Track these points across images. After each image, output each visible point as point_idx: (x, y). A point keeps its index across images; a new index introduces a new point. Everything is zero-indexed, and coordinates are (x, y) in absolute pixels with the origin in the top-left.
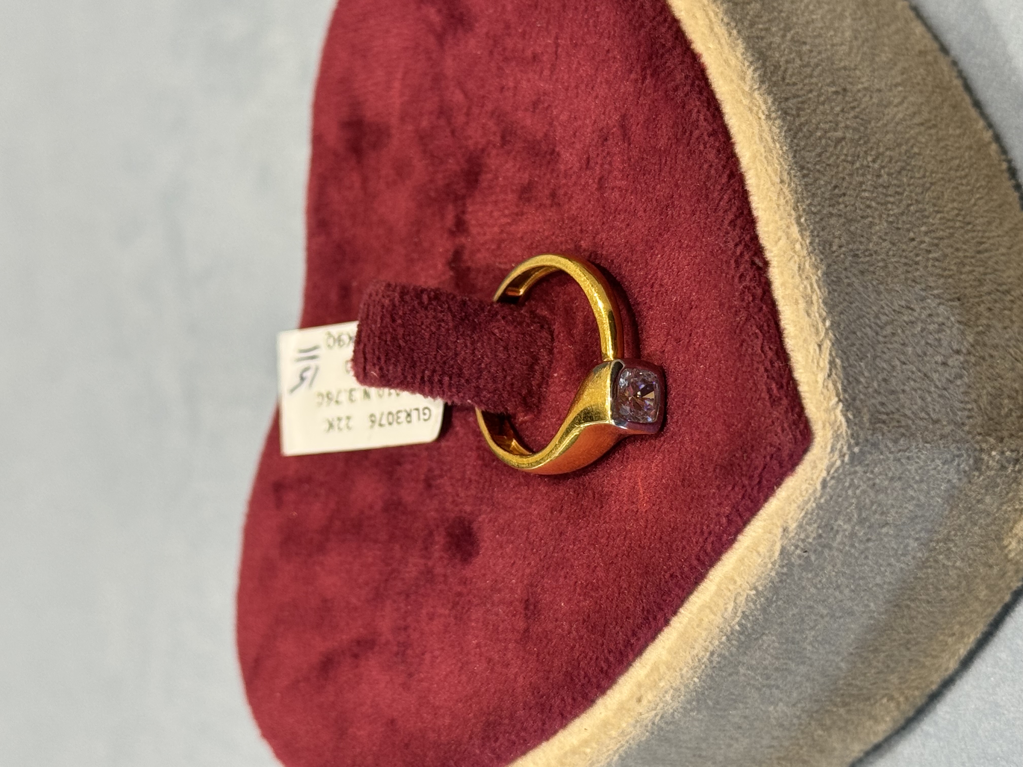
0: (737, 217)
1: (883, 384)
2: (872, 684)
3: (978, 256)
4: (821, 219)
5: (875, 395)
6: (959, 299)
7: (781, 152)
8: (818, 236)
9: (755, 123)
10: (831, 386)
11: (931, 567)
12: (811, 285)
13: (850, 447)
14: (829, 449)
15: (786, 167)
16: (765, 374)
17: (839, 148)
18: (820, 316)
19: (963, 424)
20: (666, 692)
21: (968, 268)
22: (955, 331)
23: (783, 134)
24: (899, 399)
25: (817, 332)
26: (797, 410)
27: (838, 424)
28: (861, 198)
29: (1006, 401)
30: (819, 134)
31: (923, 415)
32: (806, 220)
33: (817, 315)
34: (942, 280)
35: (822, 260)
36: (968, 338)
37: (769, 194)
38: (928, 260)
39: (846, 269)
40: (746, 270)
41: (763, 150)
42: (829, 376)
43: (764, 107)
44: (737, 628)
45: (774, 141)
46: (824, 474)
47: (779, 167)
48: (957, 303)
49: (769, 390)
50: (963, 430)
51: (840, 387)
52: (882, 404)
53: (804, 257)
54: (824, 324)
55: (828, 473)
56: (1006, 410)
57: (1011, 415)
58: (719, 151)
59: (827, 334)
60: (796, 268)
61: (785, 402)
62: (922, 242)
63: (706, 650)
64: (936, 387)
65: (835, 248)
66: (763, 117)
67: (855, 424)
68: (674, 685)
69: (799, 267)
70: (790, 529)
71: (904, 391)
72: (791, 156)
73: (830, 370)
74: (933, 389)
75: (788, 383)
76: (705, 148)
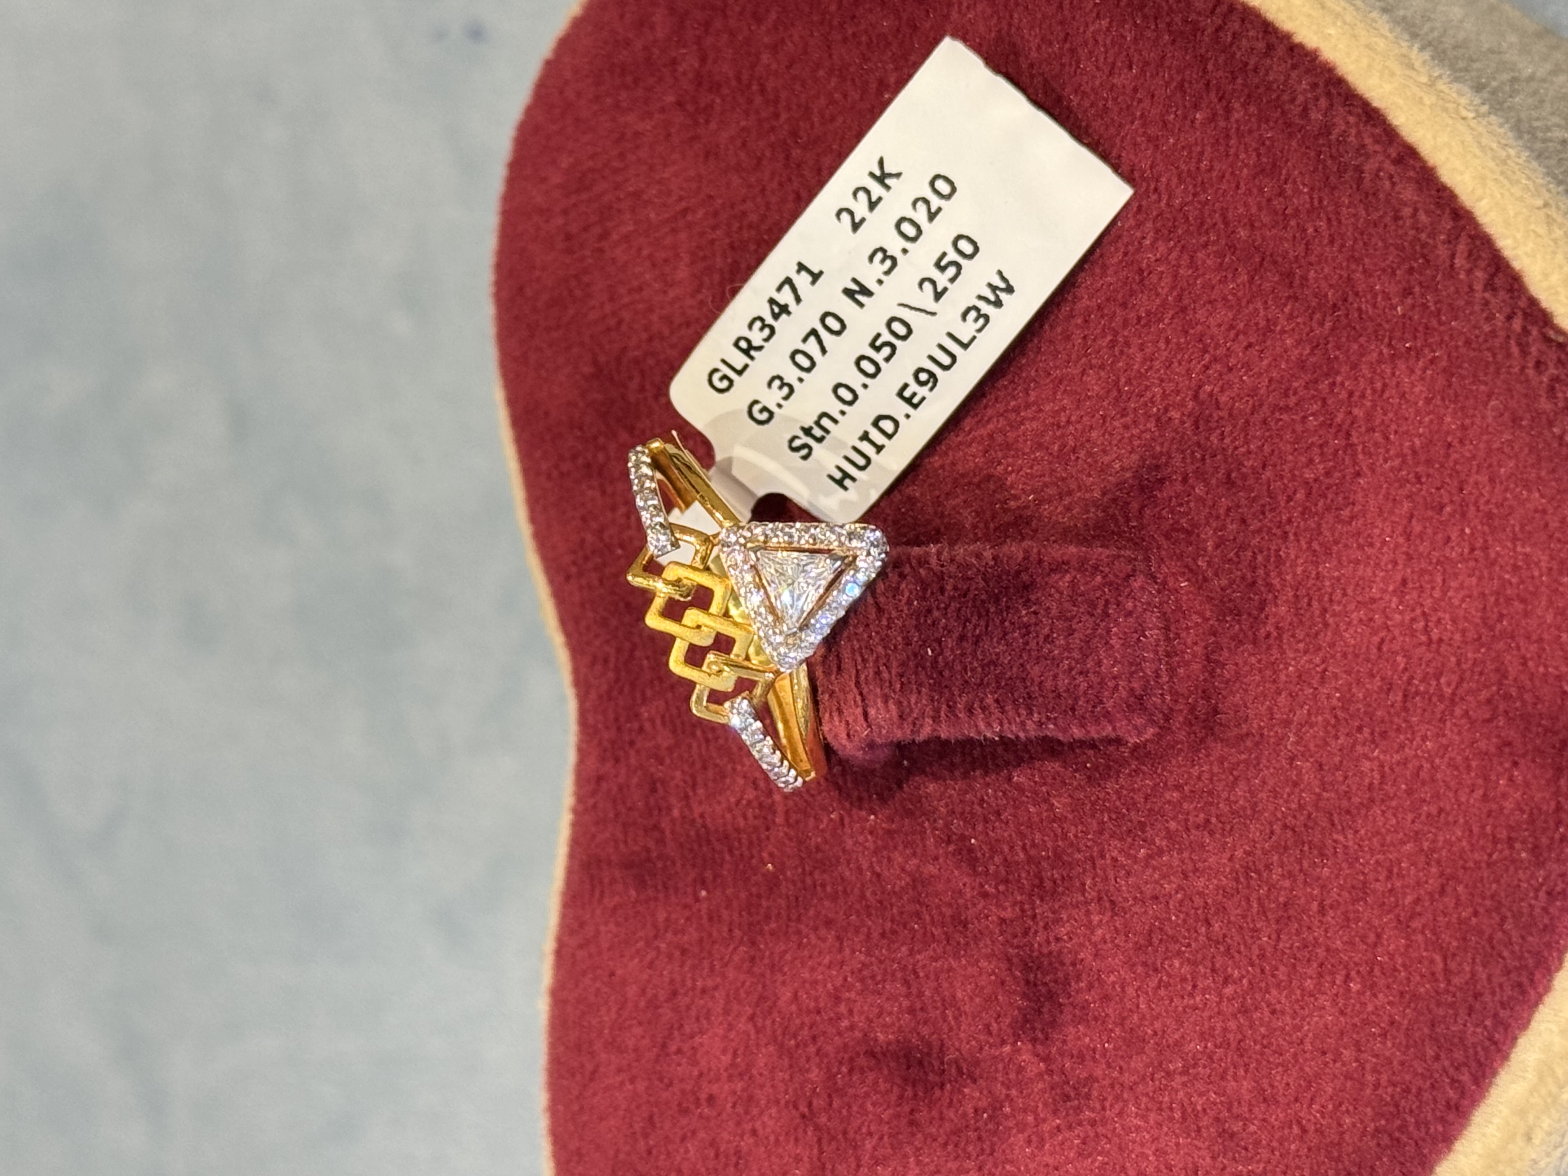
0: (1492, 276)
7: (1520, 161)
9: (1461, 126)
15: (1540, 181)
23: (1511, 134)
37: (1532, 227)
40: (1541, 353)
41: (1491, 164)
43: (1463, 101)
45: (1503, 147)
47: (1531, 184)
58: (1417, 182)
66: (1471, 115)
76: (1394, 184)
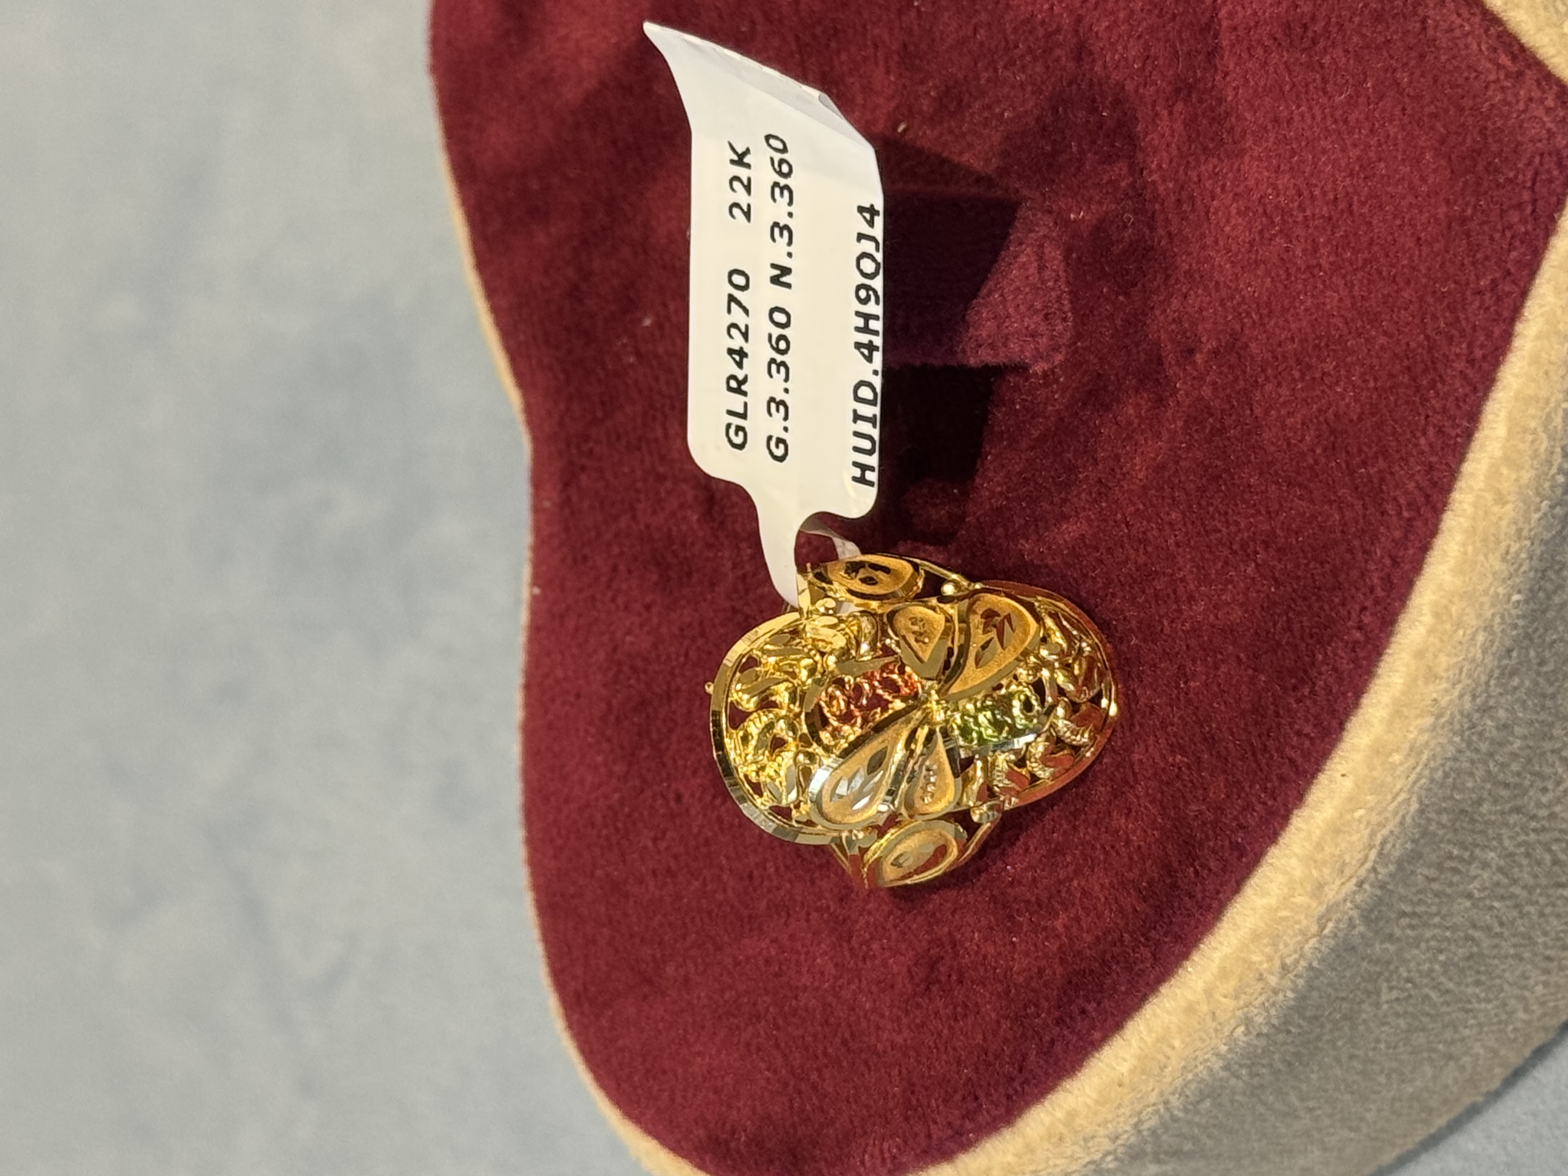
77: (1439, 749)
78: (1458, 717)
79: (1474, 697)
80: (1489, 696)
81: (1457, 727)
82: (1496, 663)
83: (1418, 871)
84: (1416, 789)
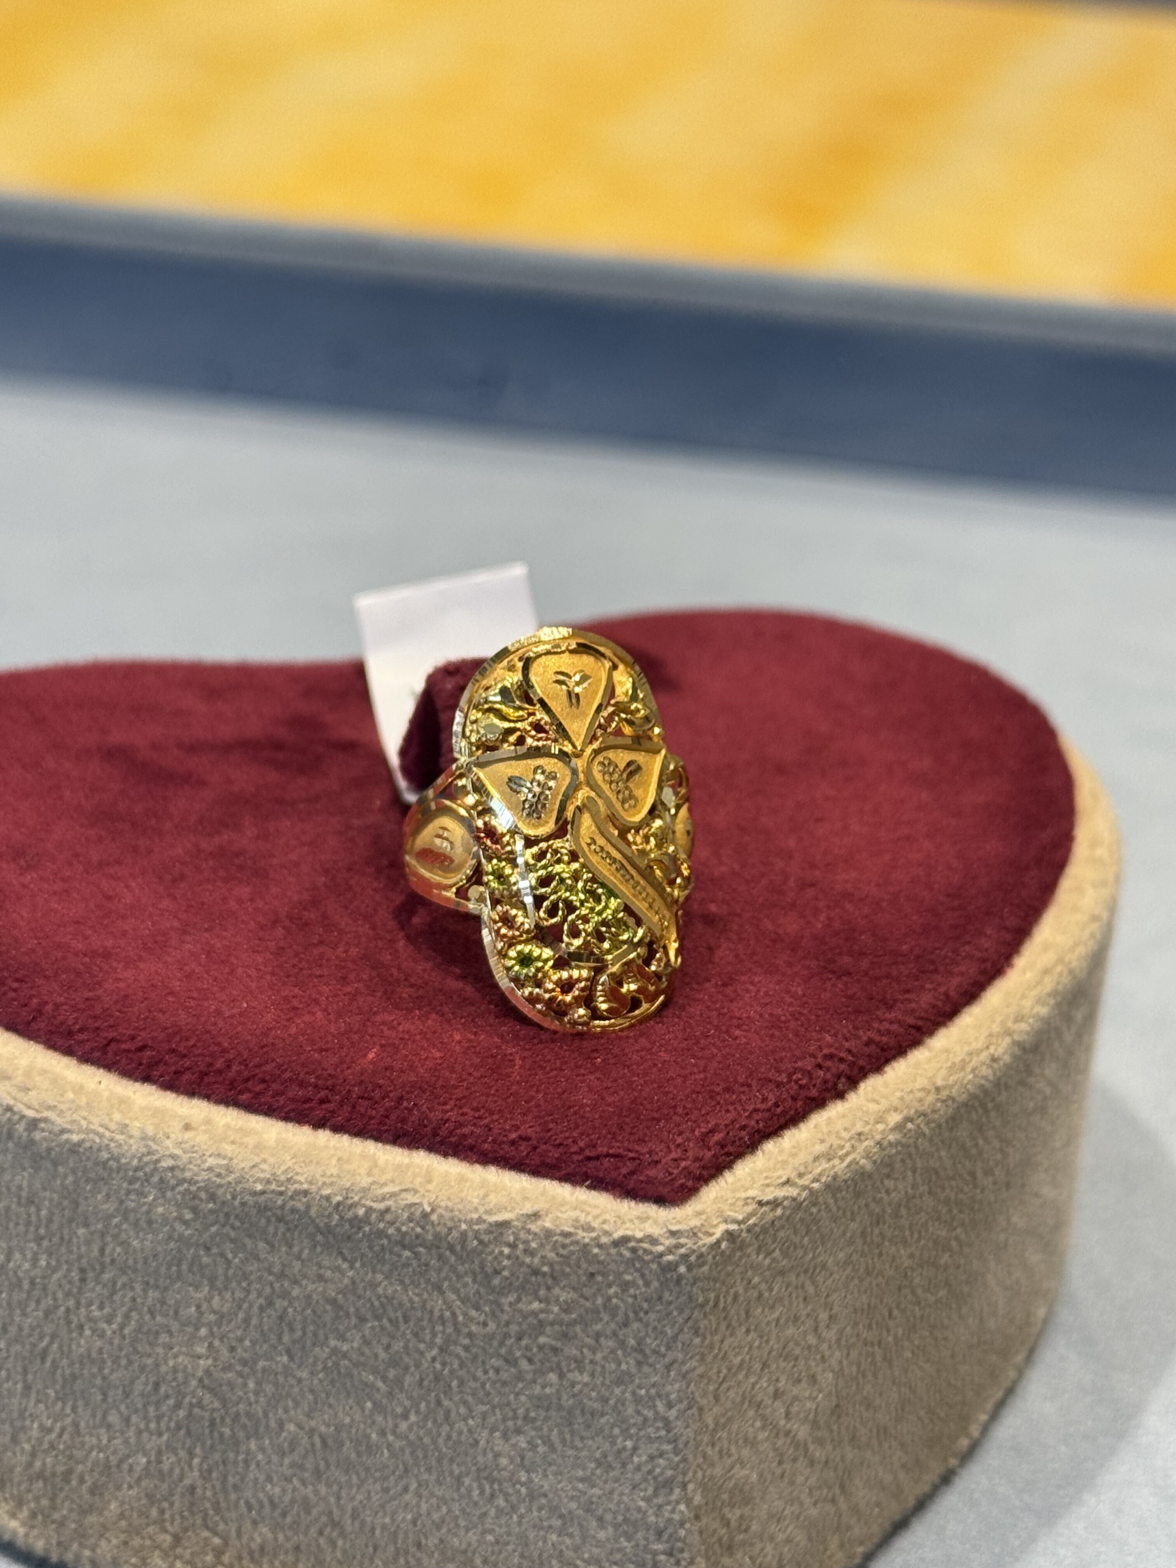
1: (756, 1294)
2: (248, 1504)
3: (875, 1431)
4: (910, 1156)
5: (745, 1282)
6: (837, 1406)
7: (965, 1081)
8: (898, 1153)
9: (980, 1044)
10: (749, 1209)
11: (482, 1492)
12: (848, 1154)
13: (685, 1257)
14: (674, 1228)
15: (953, 1093)
16: (727, 1122)
17: (967, 1177)
18: (820, 1175)
19: (713, 1445)
20: (219, 1155)
21: (865, 1414)
22: (809, 1405)
23: (983, 1082)
24: (740, 1325)
25: (801, 1175)
26: (705, 1173)
27: (711, 1231)
28: (926, 1223)
29: (738, 1513)
30: (981, 1142)
31: (724, 1371)
32: (910, 1130)
33: (819, 1170)
34: (855, 1373)
35: (875, 1162)
36: (802, 1428)
38: (872, 1344)
39: (867, 1205)
40: (828, 1069)
41: (959, 1059)
42: (760, 1204)
44: (361, 1212)
45: (973, 1070)
46: (639, 1235)
47: (950, 1083)
48: (834, 1404)
49: (712, 1131)
50: (707, 1445)
51: (751, 1222)
52: (735, 1298)
53: (873, 1137)
54: (813, 1182)
55: (640, 1241)
56: (729, 1516)
57: (723, 1526)
59: (804, 1188)
60: (859, 1127)
61: (709, 1154)
62: (888, 1331)
63: (311, 1183)
64: (753, 1385)
65: (886, 1182)
66: (990, 1053)
67: (714, 1258)
68: (235, 1161)
69: (860, 1134)
70: (539, 1223)
71: (748, 1331)
72: (964, 1096)
73: (768, 1203)
74: (752, 1380)
75: (728, 1154)
77: (126, 1148)
78: (155, 1158)
79: (172, 1169)
80: (173, 1189)
81: (146, 1159)
82: (202, 1184)
83: (25, 1174)
84: (92, 1136)
